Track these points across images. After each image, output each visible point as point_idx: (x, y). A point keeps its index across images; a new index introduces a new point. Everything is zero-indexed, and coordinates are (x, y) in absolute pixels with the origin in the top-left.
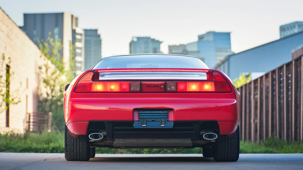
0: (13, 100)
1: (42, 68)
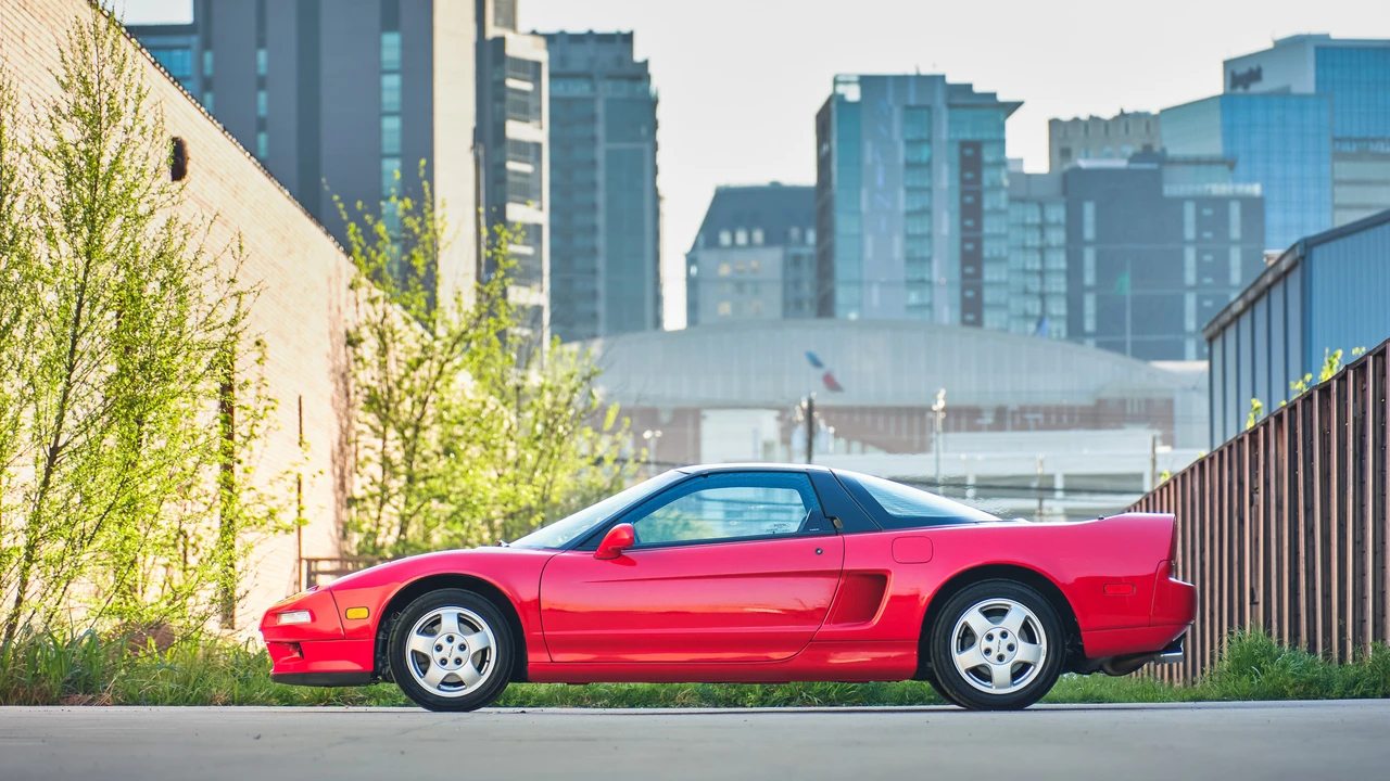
1: (361, 340)
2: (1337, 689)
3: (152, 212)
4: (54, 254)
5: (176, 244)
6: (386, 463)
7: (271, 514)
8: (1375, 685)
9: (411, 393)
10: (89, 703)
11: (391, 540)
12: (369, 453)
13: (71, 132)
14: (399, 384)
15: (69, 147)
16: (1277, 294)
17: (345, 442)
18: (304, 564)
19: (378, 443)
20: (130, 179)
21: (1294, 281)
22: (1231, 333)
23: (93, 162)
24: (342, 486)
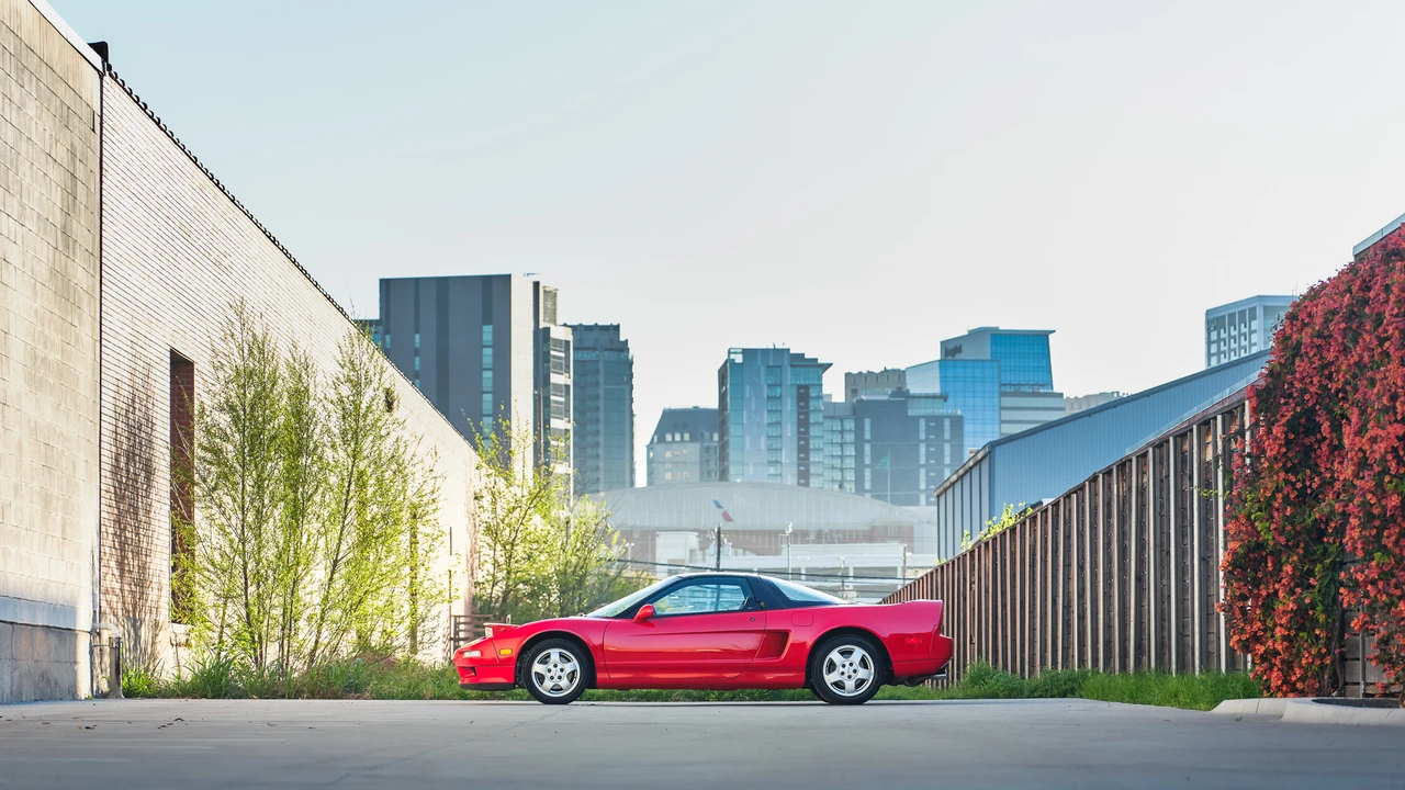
1: (482, 497)
2: (1026, 693)
3: (388, 434)
4: (336, 456)
5: (401, 450)
6: (496, 563)
7: (440, 593)
8: (1047, 691)
9: (509, 525)
10: (358, 698)
12: (487, 558)
13: (345, 390)
14: (503, 521)
15: (345, 399)
16: (975, 472)
17: (474, 551)
18: (453, 618)
19: (492, 553)
20: (377, 416)
21: (985, 465)
22: (950, 492)
23: (357, 407)
24: (472, 576)
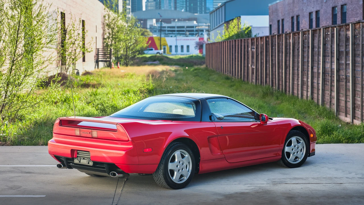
0: (87, 49)
1: (106, 17)
6: (109, 33)
11: (110, 44)
12: (107, 32)
14: (111, 23)
16: (220, 9)
17: (104, 30)
18: (97, 49)
19: (108, 31)
21: (223, 8)
22: (213, 13)
24: (103, 37)
